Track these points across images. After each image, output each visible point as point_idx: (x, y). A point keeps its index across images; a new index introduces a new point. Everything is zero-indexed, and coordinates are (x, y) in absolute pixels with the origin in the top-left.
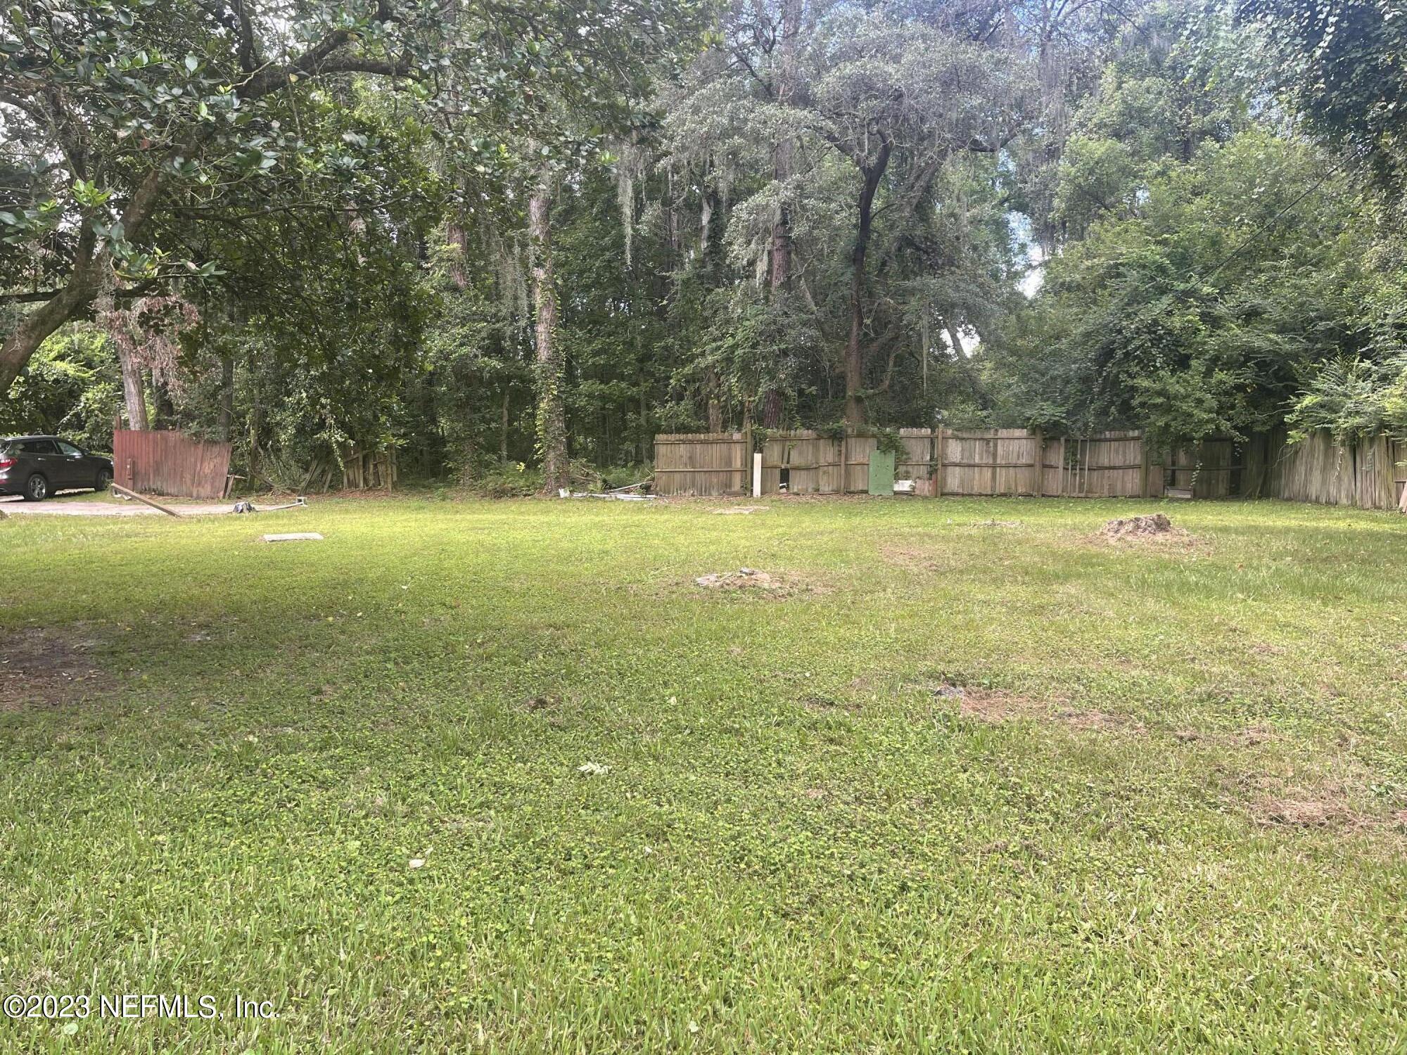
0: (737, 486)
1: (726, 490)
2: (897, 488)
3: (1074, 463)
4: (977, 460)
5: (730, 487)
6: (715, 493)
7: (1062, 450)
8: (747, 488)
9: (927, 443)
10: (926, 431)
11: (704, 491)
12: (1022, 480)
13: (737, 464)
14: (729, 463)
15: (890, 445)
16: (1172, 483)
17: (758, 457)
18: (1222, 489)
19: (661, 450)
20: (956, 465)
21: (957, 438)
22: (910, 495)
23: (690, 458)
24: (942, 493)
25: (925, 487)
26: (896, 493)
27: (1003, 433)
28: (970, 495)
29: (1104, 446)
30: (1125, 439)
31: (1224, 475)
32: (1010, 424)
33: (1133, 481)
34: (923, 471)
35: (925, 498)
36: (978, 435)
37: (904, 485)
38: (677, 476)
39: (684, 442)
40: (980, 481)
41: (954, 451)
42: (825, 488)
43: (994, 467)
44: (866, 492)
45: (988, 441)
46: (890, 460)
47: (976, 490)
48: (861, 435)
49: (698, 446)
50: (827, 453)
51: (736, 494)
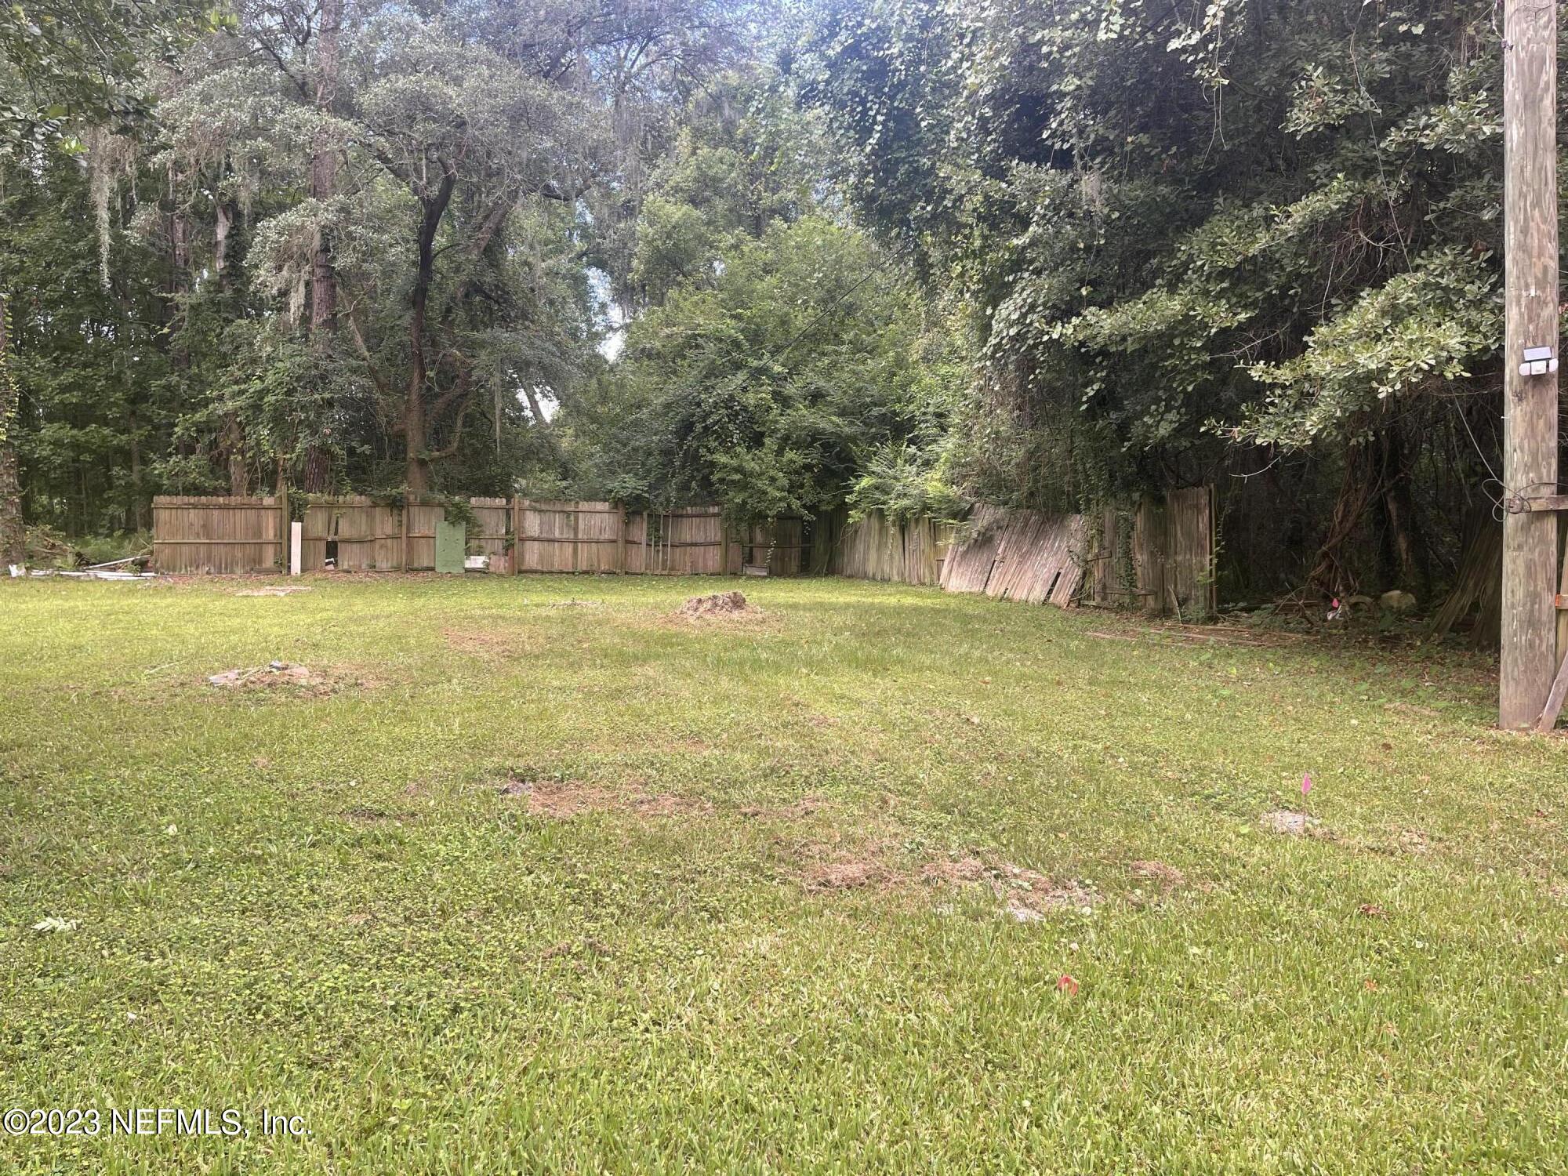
0: (269, 562)
1: (254, 567)
2: (468, 564)
3: (657, 539)
4: (557, 535)
5: (260, 562)
6: (239, 571)
7: (645, 525)
8: (283, 565)
9: (502, 514)
10: (501, 502)
11: (224, 568)
12: (604, 557)
13: (270, 534)
14: (258, 532)
15: (459, 516)
16: (750, 560)
17: (296, 527)
18: (794, 568)
19: (162, 516)
20: (535, 540)
21: (535, 510)
22: (483, 573)
23: (204, 526)
24: (519, 571)
25: (501, 564)
26: (467, 570)
27: (584, 506)
28: (552, 573)
29: (686, 522)
30: (706, 515)
31: (795, 553)
32: (591, 497)
33: (713, 558)
34: (498, 545)
35: (502, 575)
36: (558, 507)
37: (477, 562)
38: (185, 549)
39: (195, 506)
40: (562, 556)
41: (533, 524)
42: (383, 565)
43: (575, 542)
44: (432, 569)
45: (568, 514)
46: (459, 533)
47: (556, 567)
48: (425, 503)
49: (216, 513)
50: (385, 524)
51: (268, 572)
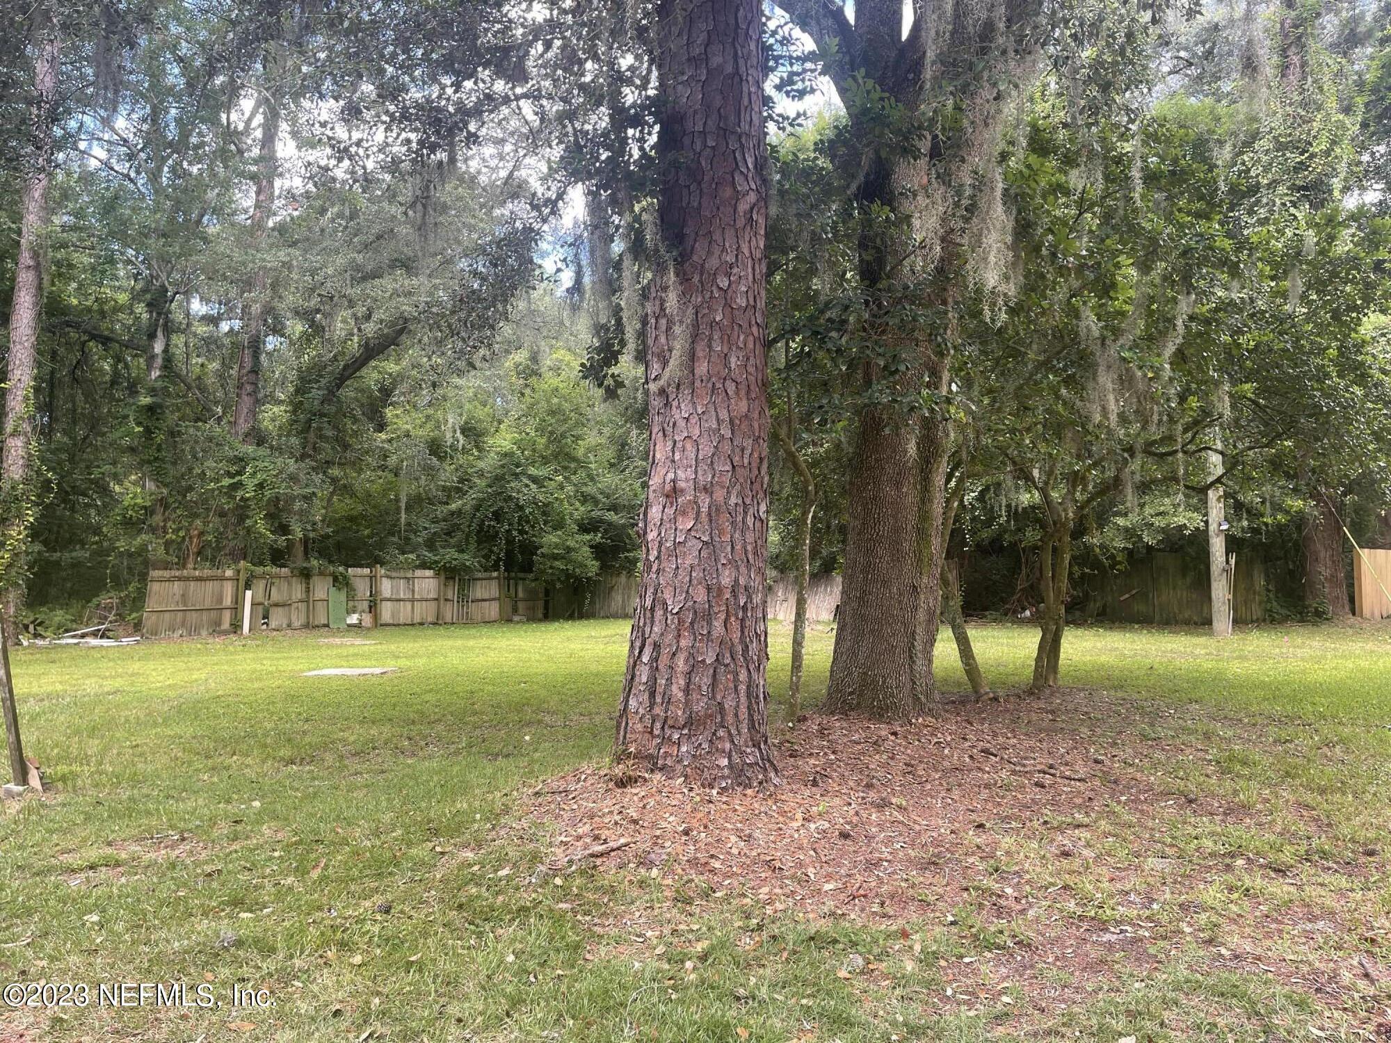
0: (226, 625)
1: (216, 629)
2: (349, 621)
3: (463, 598)
4: (402, 596)
5: (220, 625)
8: (236, 627)
9: (367, 580)
10: (367, 571)
11: (193, 631)
12: (425, 611)
13: (228, 601)
14: (220, 600)
15: (341, 582)
16: (515, 611)
17: (249, 594)
18: (541, 616)
19: (155, 587)
20: (389, 600)
21: (388, 577)
22: (359, 626)
23: (183, 595)
24: (378, 624)
25: (367, 620)
26: (349, 626)
27: (419, 573)
28: (413, 625)
29: (479, 583)
30: (491, 578)
31: (541, 604)
32: (424, 566)
33: (493, 610)
34: (365, 605)
35: (368, 629)
36: (402, 574)
37: (353, 619)
38: (167, 615)
39: (179, 579)
40: (405, 612)
41: (386, 587)
42: (296, 624)
43: (413, 601)
44: (327, 626)
45: (408, 579)
46: (342, 596)
47: (402, 621)
48: (321, 574)
50: (298, 591)
51: (225, 633)
